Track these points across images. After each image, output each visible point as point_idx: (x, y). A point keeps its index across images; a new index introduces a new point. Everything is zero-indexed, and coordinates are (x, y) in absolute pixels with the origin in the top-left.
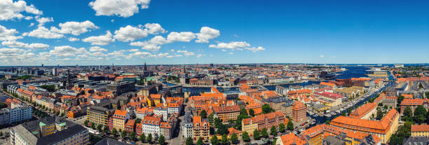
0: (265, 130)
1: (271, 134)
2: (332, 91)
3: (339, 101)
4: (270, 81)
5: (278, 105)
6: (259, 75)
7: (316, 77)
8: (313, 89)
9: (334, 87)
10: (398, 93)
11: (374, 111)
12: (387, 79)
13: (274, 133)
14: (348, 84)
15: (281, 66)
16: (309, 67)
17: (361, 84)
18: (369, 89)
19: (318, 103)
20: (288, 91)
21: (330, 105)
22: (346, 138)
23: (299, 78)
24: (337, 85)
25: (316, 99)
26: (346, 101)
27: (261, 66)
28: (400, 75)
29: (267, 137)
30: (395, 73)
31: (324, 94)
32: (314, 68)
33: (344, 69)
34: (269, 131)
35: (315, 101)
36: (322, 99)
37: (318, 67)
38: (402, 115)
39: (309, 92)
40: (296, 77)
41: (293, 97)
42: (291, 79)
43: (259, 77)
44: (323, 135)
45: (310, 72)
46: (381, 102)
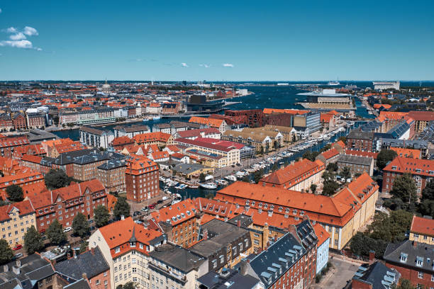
0: (58, 227)
1: (76, 235)
2: (217, 137)
3: (233, 157)
4: (64, 120)
5: (89, 169)
6: (29, 106)
7: (180, 108)
8: (173, 132)
9: (223, 127)
10: (379, 144)
11: (317, 179)
12: (352, 115)
13: (83, 232)
14: (255, 120)
15: (90, 86)
16: (160, 88)
17: (286, 121)
18: (306, 133)
19: (185, 160)
20: (111, 138)
21: (213, 164)
22: (251, 227)
23: (139, 111)
24: (229, 122)
25: (181, 151)
26: (250, 156)
27: (36, 85)
28: (387, 106)
29: (63, 243)
30: (372, 102)
31: (201, 142)
32: (174, 89)
33: (245, 93)
34: (68, 228)
35: (180, 157)
36: (195, 152)
37: (184, 87)
38: (387, 195)
39: (164, 138)
40: (131, 109)
41: (125, 151)
42: (117, 114)
43: (30, 110)
44: (198, 221)
45: (165, 99)
46: (333, 160)
